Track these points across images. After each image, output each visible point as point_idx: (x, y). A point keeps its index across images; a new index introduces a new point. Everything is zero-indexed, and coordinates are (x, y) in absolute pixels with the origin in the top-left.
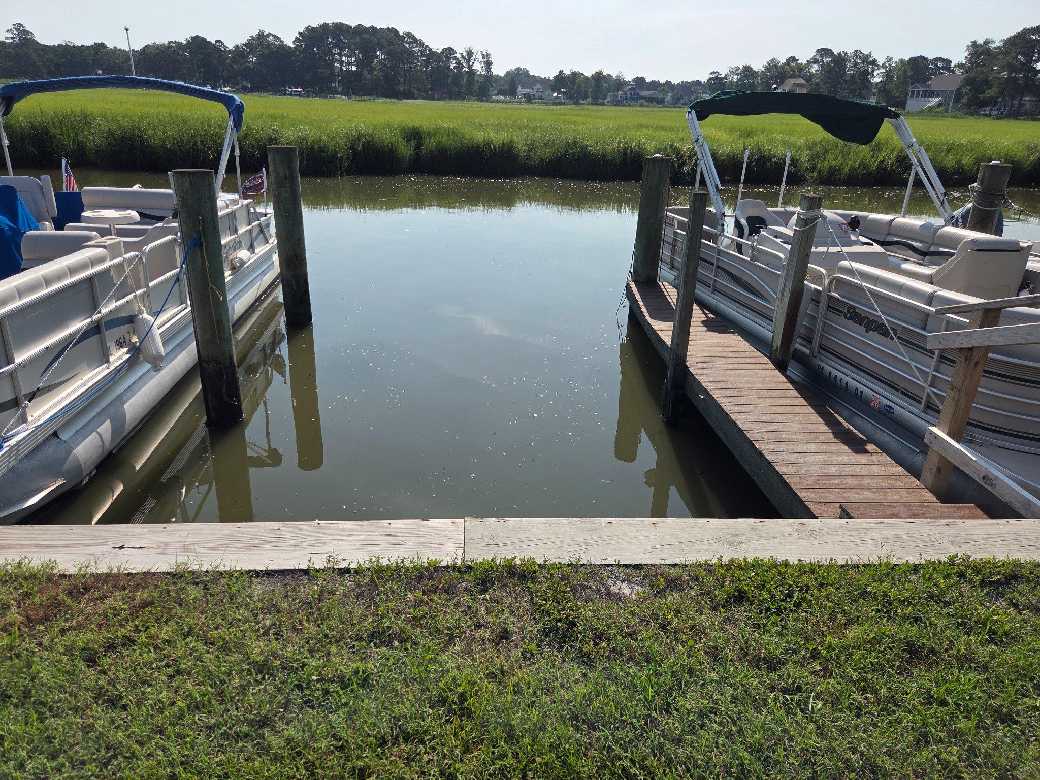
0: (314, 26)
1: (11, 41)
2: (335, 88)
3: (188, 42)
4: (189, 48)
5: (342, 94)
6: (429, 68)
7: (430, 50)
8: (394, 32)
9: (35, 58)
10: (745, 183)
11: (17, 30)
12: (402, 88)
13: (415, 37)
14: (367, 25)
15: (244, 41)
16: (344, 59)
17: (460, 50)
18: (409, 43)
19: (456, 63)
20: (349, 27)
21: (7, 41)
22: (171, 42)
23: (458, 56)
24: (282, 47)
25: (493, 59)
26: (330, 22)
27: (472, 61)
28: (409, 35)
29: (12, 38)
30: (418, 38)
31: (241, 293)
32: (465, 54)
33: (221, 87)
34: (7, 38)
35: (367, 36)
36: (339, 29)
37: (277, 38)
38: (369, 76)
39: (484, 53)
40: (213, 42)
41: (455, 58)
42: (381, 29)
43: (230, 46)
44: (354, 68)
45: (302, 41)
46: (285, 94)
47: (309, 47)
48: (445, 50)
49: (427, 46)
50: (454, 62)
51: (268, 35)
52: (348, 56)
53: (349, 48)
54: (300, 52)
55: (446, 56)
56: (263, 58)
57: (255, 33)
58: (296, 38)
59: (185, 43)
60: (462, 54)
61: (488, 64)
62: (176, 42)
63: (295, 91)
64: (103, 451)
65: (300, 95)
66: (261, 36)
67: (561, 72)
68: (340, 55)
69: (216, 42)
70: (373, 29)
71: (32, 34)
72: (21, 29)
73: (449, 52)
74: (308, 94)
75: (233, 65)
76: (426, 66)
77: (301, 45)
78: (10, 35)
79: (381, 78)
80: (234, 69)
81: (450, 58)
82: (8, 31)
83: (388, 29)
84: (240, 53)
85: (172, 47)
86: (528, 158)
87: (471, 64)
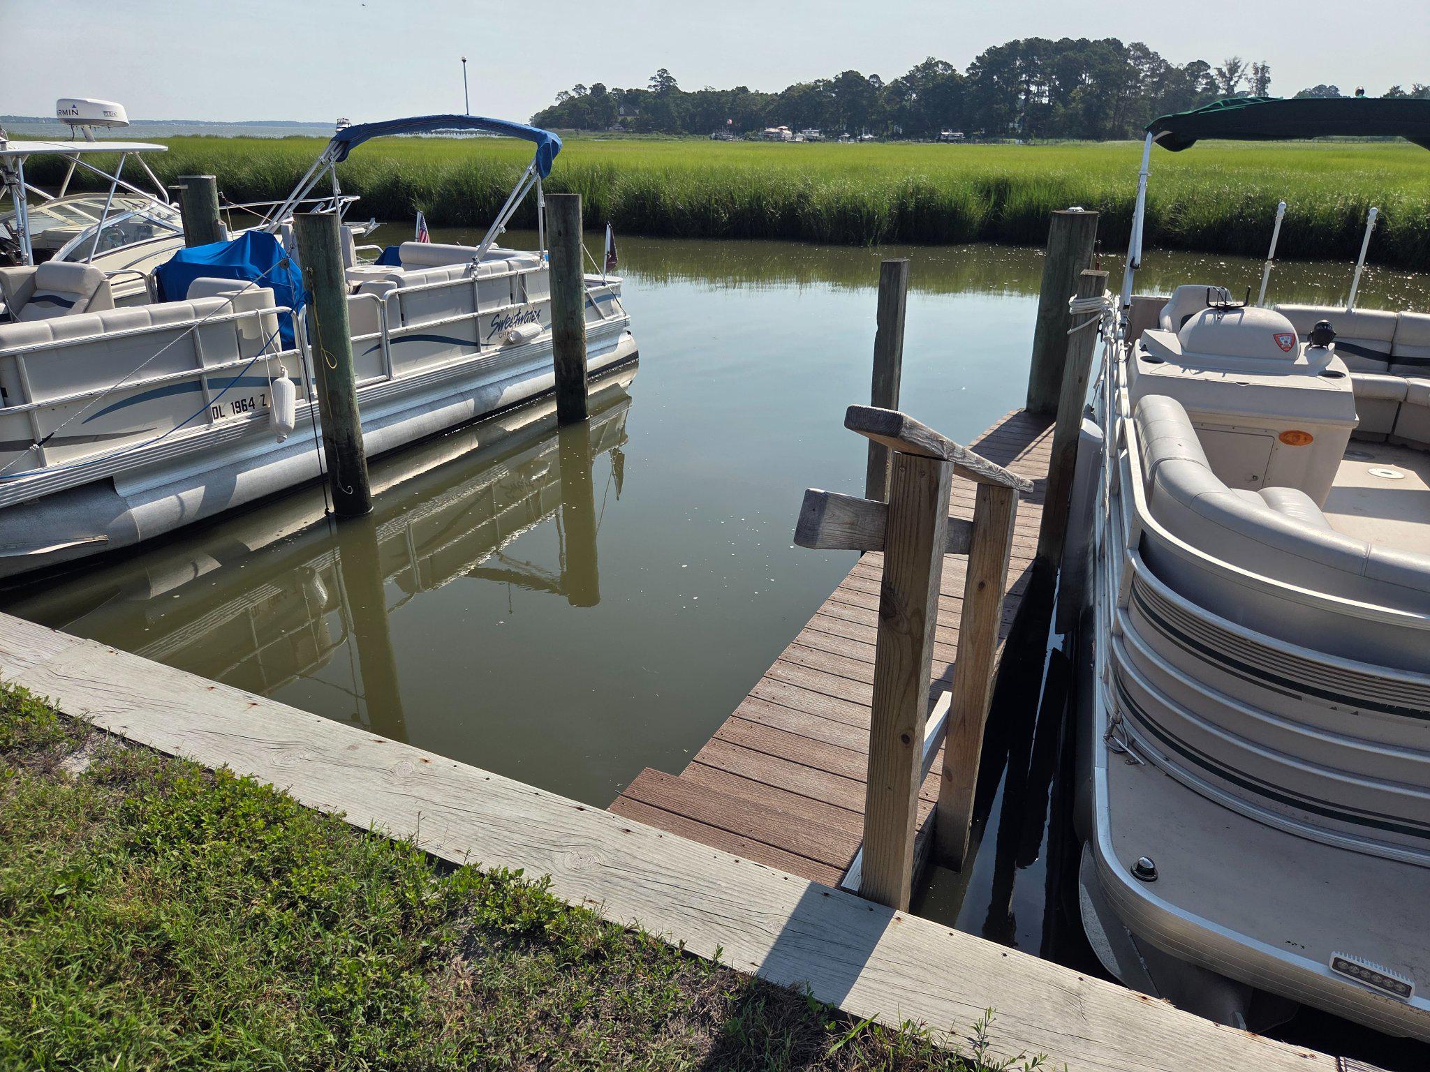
0: (999, 46)
1: (653, 90)
2: (1014, 129)
3: (838, 80)
4: (837, 87)
5: (1018, 136)
6: (1162, 93)
7: (1168, 67)
8: (1115, 44)
9: (673, 107)
10: (1281, 254)
11: (661, 76)
12: (1109, 125)
13: (1147, 49)
14: (1075, 38)
15: (905, 73)
16: (1033, 88)
17: (1216, 63)
18: (1136, 59)
19: (1207, 84)
20: (1049, 42)
21: (650, 90)
22: (819, 81)
23: (1213, 72)
24: (953, 77)
25: (1271, 75)
26: (1022, 40)
27: (1236, 79)
28: (1139, 47)
29: (655, 86)
30: (1151, 50)
31: (528, 375)
32: (1225, 69)
33: (861, 134)
34: (649, 87)
35: (1071, 54)
36: (1034, 46)
37: (947, 66)
38: (1062, 110)
39: (1260, 65)
40: (867, 78)
41: (1207, 76)
42: (1095, 41)
43: (887, 81)
44: (1045, 101)
45: (979, 67)
46: (938, 140)
47: (987, 75)
48: (1192, 64)
49: (1164, 60)
50: (1204, 81)
51: (937, 64)
52: (1039, 84)
53: (1042, 72)
54: (975, 83)
55: (1191, 74)
56: (924, 94)
57: (920, 62)
58: (973, 64)
59: (833, 81)
60: (1219, 70)
61: (1263, 82)
62: (824, 81)
63: (953, 136)
64: (181, 518)
65: (958, 141)
66: (929, 65)
67: (1395, 89)
68: (1028, 82)
69: (871, 77)
70: (1083, 42)
71: (675, 80)
72: (665, 75)
73: (1198, 67)
74: (968, 138)
75: (886, 106)
76: (1156, 91)
77: (977, 73)
78: (653, 83)
79: (1081, 112)
80: (885, 111)
81: (1198, 77)
82: (653, 78)
83: (1107, 41)
84: (898, 89)
85: (819, 87)
86: (1173, 221)
87: (1232, 83)
